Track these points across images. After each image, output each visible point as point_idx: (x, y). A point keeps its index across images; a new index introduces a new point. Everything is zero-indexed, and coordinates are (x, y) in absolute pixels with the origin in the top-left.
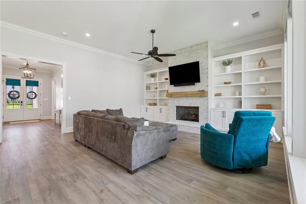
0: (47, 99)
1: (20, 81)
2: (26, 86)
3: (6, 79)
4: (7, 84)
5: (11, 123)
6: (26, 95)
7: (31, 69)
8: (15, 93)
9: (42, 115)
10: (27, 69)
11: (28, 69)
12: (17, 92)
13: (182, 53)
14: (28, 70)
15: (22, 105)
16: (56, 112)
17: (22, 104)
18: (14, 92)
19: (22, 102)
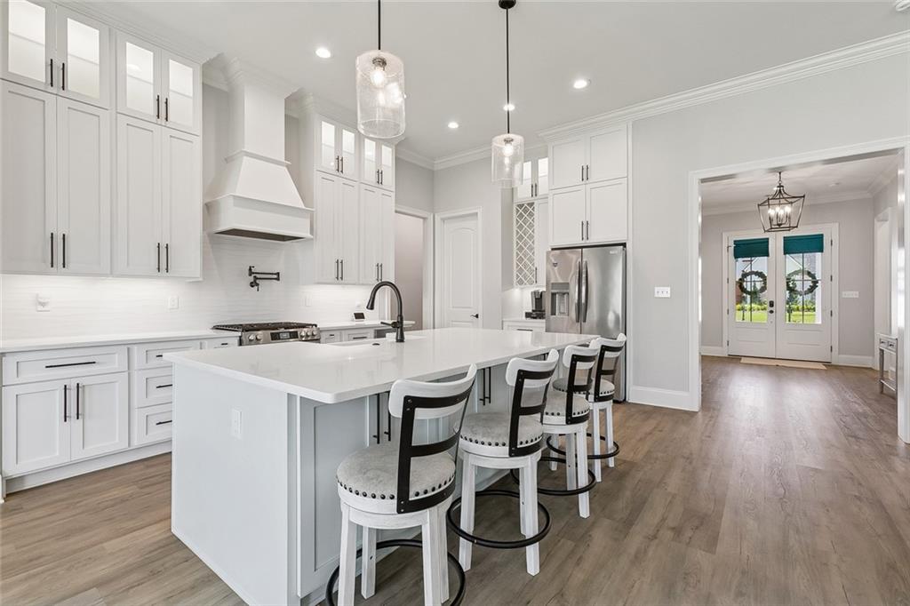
0: (854, 294)
1: (768, 242)
2: (785, 254)
3: (735, 241)
4: (736, 256)
5: (743, 360)
6: (785, 281)
7: (791, 199)
8: (755, 278)
9: (835, 349)
10: (777, 201)
11: (783, 201)
12: (760, 274)
14: (780, 204)
15: (772, 312)
16: (883, 347)
17: (771, 309)
18: (753, 276)
19: (772, 304)
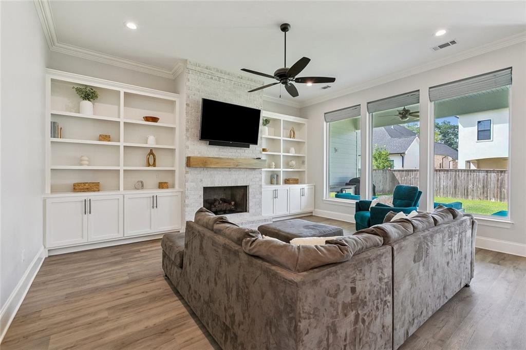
13: (222, 80)
